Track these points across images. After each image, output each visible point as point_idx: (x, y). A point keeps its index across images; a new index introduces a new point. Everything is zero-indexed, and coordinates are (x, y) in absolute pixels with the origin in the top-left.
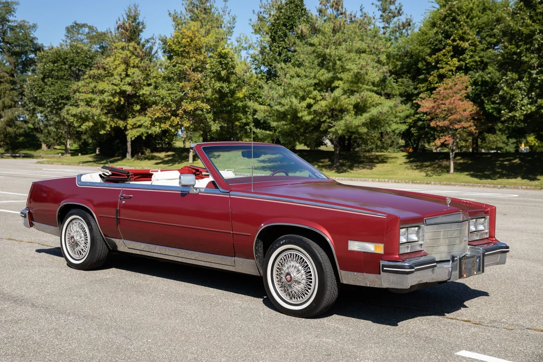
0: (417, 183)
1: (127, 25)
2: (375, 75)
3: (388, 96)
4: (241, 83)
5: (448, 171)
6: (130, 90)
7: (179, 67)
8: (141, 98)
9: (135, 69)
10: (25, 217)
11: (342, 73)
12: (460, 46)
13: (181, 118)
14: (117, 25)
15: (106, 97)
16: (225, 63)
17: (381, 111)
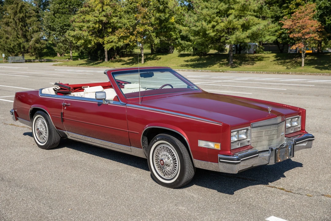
0: (281, 73)
2: (255, 6)
3: (264, 18)
4: (172, 14)
5: (301, 66)
6: (105, 20)
7: (134, 4)
8: (112, 24)
9: (107, 6)
10: (12, 114)
11: (234, 5)
13: (136, 36)
15: (91, 24)
17: (258, 28)
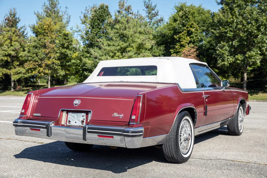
1: (10, 18)
2: (148, 45)
4: (75, 50)
6: (14, 54)
7: (42, 41)
8: (20, 58)
9: (16, 42)
11: (133, 43)
12: (191, 31)
13: (44, 68)
14: (5, 18)
16: (67, 39)
